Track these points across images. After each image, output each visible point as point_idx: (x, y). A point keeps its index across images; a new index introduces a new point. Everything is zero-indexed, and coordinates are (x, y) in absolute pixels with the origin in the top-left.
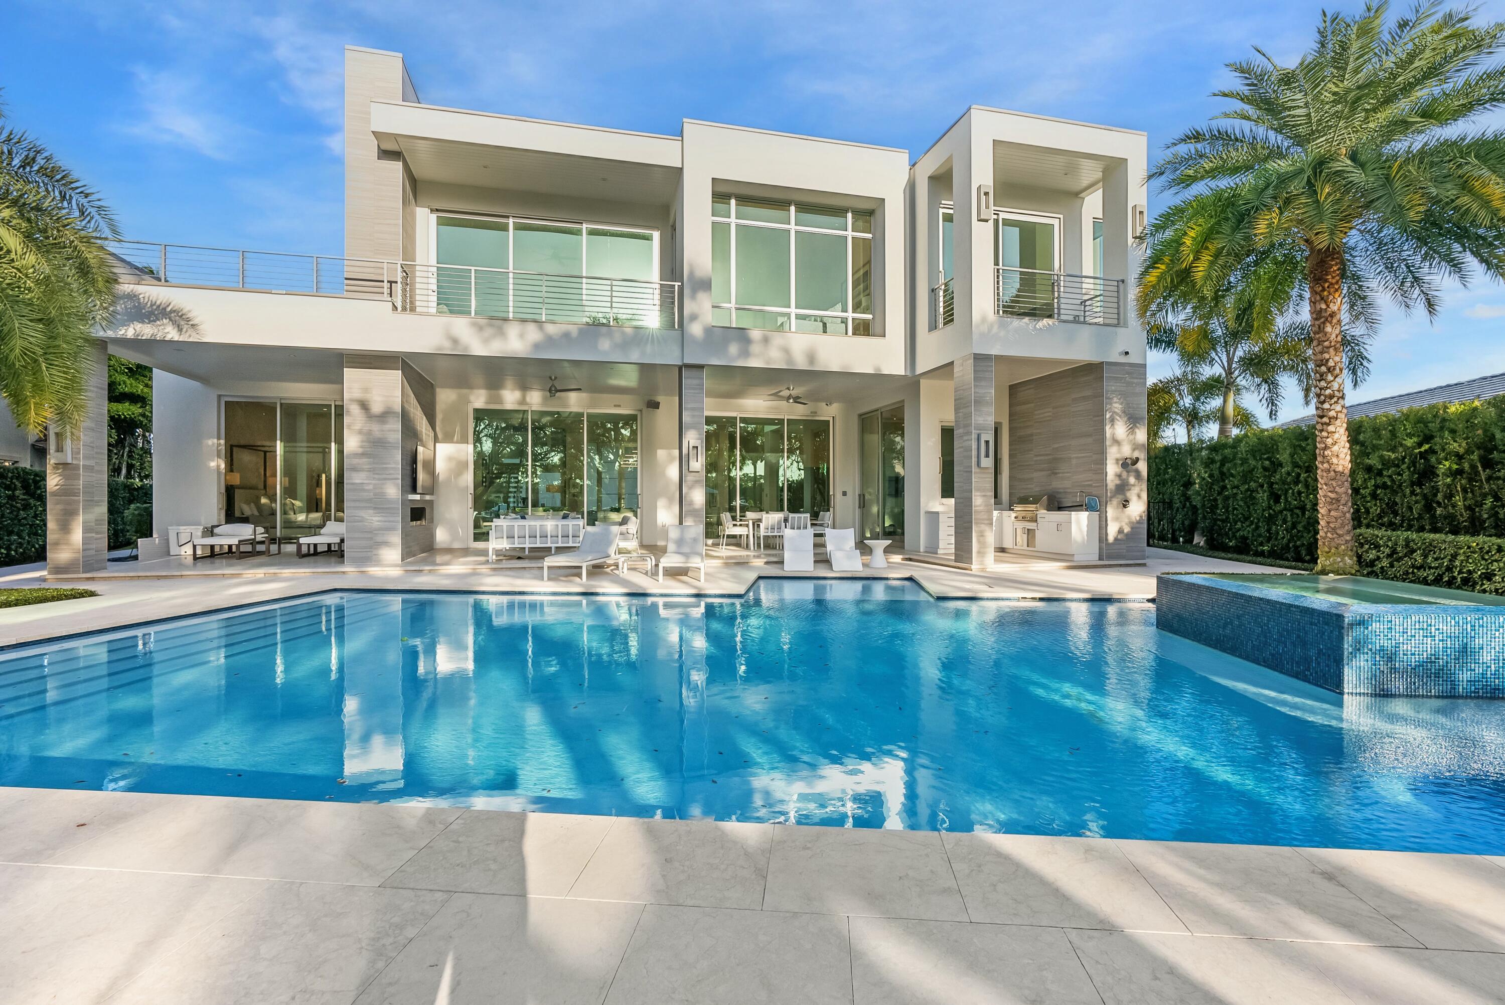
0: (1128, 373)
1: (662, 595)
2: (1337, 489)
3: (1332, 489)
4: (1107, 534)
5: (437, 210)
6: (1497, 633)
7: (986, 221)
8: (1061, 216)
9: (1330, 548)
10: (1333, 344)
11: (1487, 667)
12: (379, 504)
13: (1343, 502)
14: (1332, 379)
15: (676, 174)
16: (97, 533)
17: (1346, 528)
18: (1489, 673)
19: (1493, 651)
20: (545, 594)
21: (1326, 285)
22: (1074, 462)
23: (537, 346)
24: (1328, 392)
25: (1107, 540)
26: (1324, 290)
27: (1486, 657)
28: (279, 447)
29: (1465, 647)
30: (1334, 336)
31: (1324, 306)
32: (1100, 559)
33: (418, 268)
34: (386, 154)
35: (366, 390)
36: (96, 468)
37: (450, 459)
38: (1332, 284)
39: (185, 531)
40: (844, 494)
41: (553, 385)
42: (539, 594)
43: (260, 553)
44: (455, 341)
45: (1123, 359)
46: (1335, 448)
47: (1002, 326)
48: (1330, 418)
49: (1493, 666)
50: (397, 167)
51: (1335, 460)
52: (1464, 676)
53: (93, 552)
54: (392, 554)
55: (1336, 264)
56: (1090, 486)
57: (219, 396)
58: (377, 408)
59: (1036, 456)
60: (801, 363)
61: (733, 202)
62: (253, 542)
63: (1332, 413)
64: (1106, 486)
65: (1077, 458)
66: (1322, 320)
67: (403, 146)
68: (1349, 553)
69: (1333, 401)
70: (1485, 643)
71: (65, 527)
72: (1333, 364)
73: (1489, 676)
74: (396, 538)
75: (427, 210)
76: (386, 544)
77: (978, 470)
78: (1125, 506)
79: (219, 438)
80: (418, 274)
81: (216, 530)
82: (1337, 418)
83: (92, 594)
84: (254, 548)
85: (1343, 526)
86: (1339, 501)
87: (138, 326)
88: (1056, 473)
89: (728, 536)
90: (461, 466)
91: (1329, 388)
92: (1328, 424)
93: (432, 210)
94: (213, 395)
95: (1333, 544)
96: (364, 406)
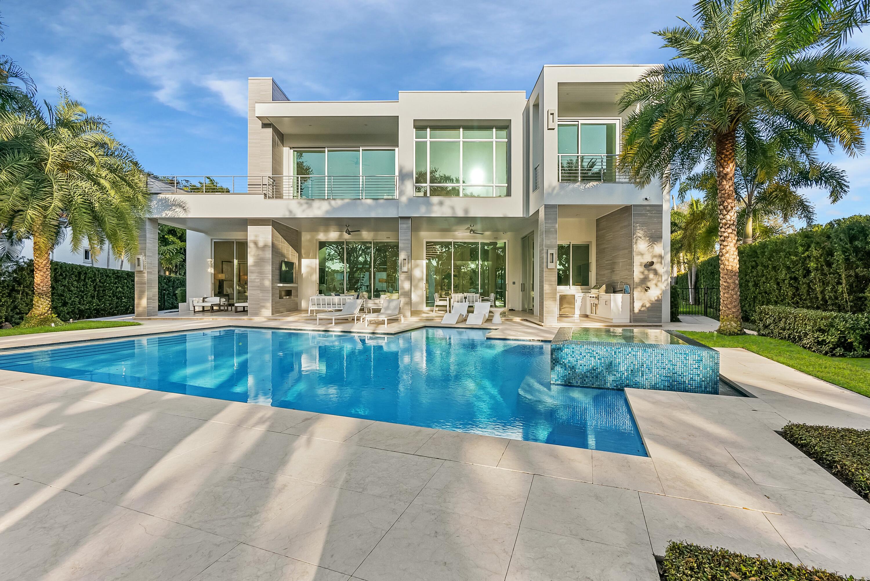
0: (649, 211)
1: (358, 333)
2: (728, 280)
3: (725, 280)
4: (633, 307)
5: (293, 148)
6: (628, 357)
7: (554, 129)
8: (621, 118)
9: (724, 317)
10: (727, 192)
11: (623, 374)
12: (262, 288)
13: (731, 288)
14: (726, 213)
15: (396, 119)
16: (153, 300)
17: (734, 304)
18: (623, 377)
19: (626, 366)
20: (310, 330)
21: (723, 156)
22: (621, 264)
23: (327, 212)
24: (724, 221)
25: (633, 310)
26: (722, 159)
27: (622, 368)
28: (236, 262)
29: (611, 363)
30: (727, 187)
31: (721, 170)
32: (631, 322)
33: (284, 178)
34: (265, 126)
35: (256, 236)
36: (153, 272)
37: (308, 266)
38: (726, 155)
39: (196, 300)
40: (514, 283)
41: (348, 229)
42: (307, 330)
43: (222, 310)
44: (291, 212)
45: (646, 203)
46: (727, 255)
47: (562, 188)
48: (725, 237)
49: (625, 374)
50: (270, 130)
51: (727, 263)
52: (610, 378)
53: (152, 308)
54: (267, 312)
55: (730, 143)
56: (626, 278)
57: (212, 239)
58: (261, 244)
59: (607, 261)
60: (460, 214)
61: (428, 130)
62: (219, 305)
63: (726, 234)
64: (633, 278)
65: (622, 262)
66: (721, 177)
67: (272, 121)
68: (735, 319)
69: (726, 227)
70: (622, 361)
71: (140, 298)
72: (727, 204)
73: (623, 378)
74: (269, 305)
75: (288, 148)
76: (263, 307)
77: (547, 270)
78: (646, 290)
79: (211, 259)
80: (284, 181)
81: (206, 300)
82: (728, 237)
83: (139, 325)
84: (220, 308)
85: (731, 303)
86: (729, 288)
87: (167, 212)
88: (614, 271)
89: (437, 306)
90: (313, 270)
91: (724, 219)
92: (724, 241)
93: (290, 148)
94: (209, 239)
95: (725, 314)
96: (256, 243)
